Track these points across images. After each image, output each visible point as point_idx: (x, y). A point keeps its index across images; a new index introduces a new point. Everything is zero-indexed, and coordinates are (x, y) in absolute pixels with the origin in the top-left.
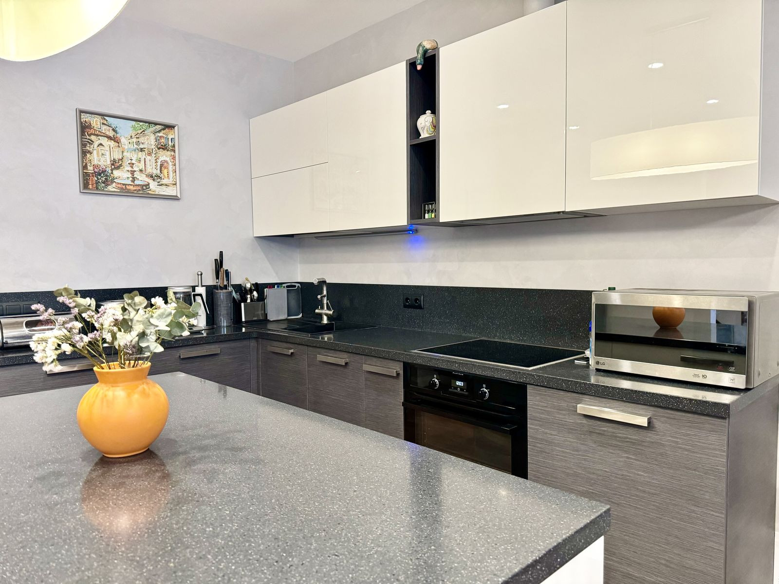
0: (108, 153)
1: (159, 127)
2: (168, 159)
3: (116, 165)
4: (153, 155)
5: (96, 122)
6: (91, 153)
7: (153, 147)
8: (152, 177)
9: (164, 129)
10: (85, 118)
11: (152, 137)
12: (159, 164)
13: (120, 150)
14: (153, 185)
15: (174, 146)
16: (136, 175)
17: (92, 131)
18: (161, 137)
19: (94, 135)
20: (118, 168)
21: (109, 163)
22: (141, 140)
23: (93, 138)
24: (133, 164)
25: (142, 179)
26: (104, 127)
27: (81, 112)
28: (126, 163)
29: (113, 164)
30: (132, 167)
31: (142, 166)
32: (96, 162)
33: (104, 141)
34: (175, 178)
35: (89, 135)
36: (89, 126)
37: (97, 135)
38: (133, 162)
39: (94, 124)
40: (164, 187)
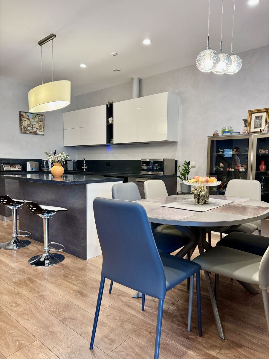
0: (27, 123)
1: (39, 115)
2: (41, 124)
4: (38, 123)
6: (23, 123)
7: (38, 121)
8: (37, 129)
9: (41, 116)
11: (38, 118)
12: (39, 125)
13: (30, 122)
14: (38, 131)
15: (43, 121)
17: (23, 117)
18: (40, 118)
20: (29, 127)
21: (27, 125)
22: (35, 119)
25: (35, 129)
26: (26, 116)
27: (21, 112)
28: (31, 125)
31: (35, 126)
32: (24, 125)
33: (26, 119)
34: (43, 129)
38: (33, 125)
39: (23, 115)
40: (40, 132)
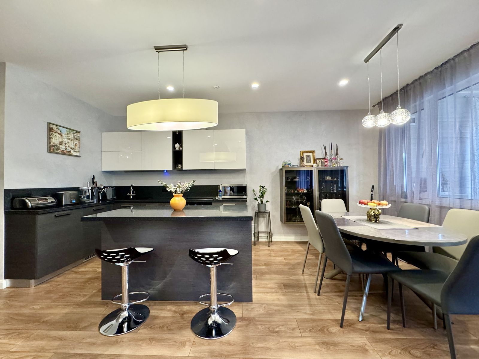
0: (58, 139)
1: (75, 132)
2: (77, 143)
3: (61, 143)
4: (73, 141)
5: (54, 127)
6: (52, 138)
7: (73, 138)
8: (72, 148)
9: (76, 133)
10: (51, 126)
11: (73, 135)
12: (74, 144)
13: (62, 138)
14: (73, 152)
15: (79, 139)
16: (67, 147)
18: (75, 135)
19: (54, 132)
20: (61, 145)
21: (58, 142)
22: (69, 135)
23: (53, 133)
24: (66, 144)
25: (69, 149)
26: (57, 130)
27: (49, 123)
28: (64, 143)
29: (59, 143)
30: (66, 145)
31: (69, 145)
32: (54, 142)
33: (57, 134)
34: (80, 150)
35: (52, 132)
36: (52, 129)
37: (55, 132)
38: (66, 143)
40: (75, 152)
